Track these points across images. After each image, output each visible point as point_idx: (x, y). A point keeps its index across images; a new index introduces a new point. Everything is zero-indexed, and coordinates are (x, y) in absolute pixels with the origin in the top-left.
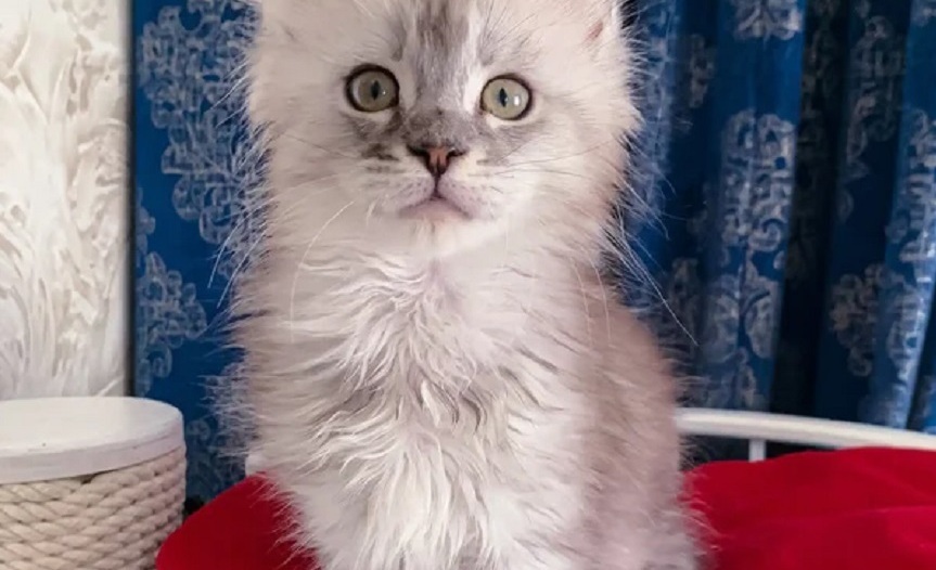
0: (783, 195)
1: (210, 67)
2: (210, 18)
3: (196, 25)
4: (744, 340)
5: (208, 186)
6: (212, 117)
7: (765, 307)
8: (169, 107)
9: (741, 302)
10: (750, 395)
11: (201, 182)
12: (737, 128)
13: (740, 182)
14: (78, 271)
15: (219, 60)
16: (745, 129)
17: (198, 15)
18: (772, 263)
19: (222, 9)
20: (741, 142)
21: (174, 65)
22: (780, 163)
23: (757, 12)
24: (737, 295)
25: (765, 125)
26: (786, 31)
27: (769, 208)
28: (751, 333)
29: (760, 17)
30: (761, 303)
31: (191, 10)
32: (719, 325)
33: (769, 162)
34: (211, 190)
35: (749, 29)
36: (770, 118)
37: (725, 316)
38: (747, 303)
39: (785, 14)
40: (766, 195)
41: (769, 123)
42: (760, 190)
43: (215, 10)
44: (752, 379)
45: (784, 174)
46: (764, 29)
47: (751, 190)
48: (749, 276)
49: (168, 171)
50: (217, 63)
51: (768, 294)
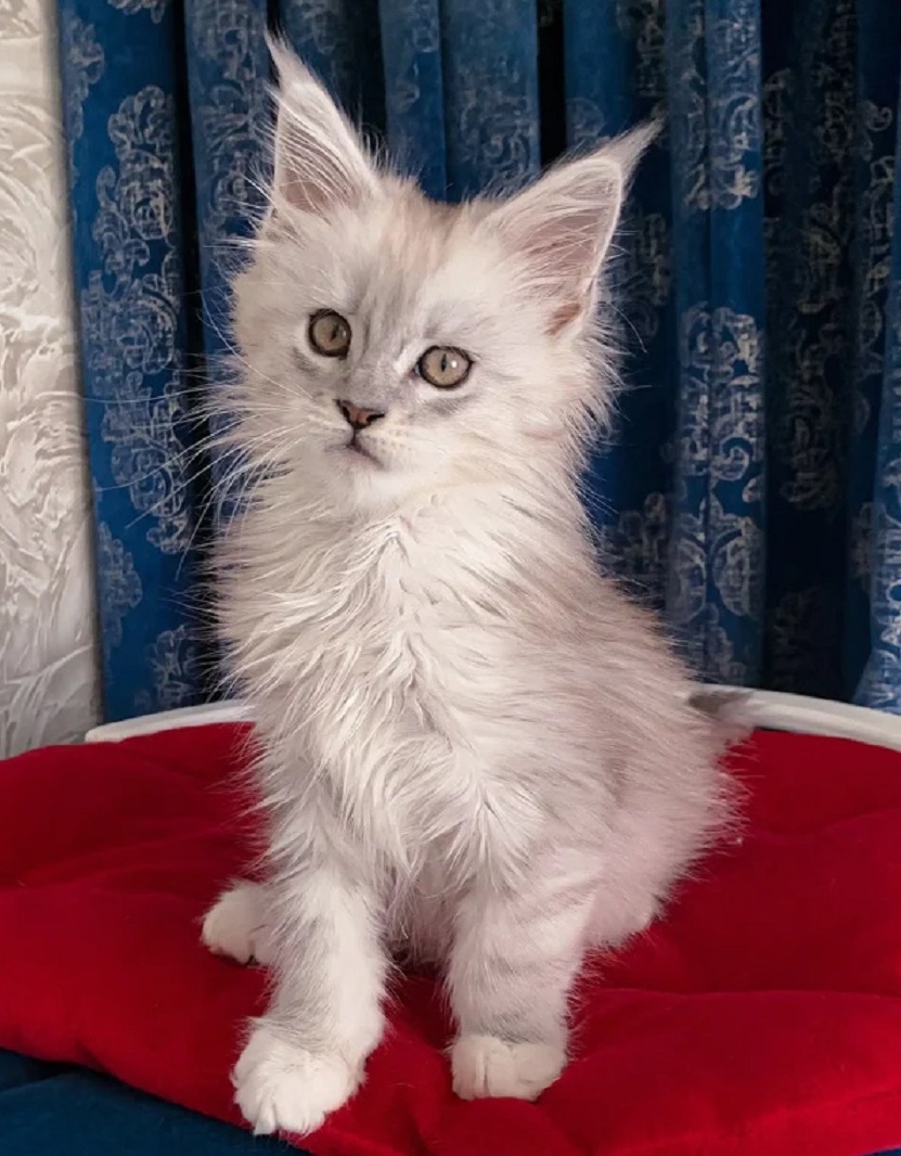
0: (747, 407)
1: (126, 330)
2: (123, 278)
3: (113, 288)
4: (713, 594)
5: (134, 451)
6: (131, 380)
7: (736, 549)
8: (102, 373)
9: (706, 546)
10: (725, 661)
11: (129, 448)
12: (688, 329)
13: (695, 396)
14: (15, 545)
15: (132, 321)
16: (698, 328)
17: (114, 277)
18: (741, 494)
19: (131, 267)
20: (693, 345)
21: (102, 330)
22: (741, 368)
23: (702, 179)
24: (701, 537)
25: (718, 321)
26: (733, 198)
27: (731, 425)
28: (720, 584)
29: (707, 185)
30: (730, 546)
31: (109, 272)
32: (681, 577)
33: (727, 368)
34: (137, 455)
35: (694, 202)
36: (723, 312)
37: (687, 565)
38: (713, 547)
39: (730, 178)
40: (726, 410)
41: (722, 318)
42: (719, 405)
43: (125, 270)
44: (726, 643)
45: (746, 381)
46: (710, 198)
47: (709, 405)
48: (713, 512)
49: (107, 438)
50: (130, 325)
51: (738, 533)
